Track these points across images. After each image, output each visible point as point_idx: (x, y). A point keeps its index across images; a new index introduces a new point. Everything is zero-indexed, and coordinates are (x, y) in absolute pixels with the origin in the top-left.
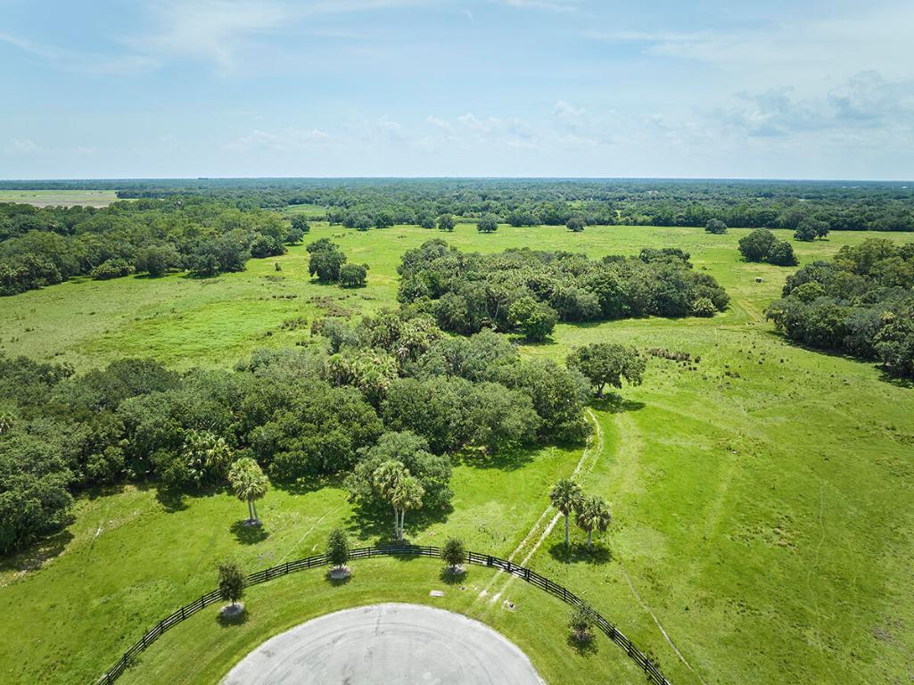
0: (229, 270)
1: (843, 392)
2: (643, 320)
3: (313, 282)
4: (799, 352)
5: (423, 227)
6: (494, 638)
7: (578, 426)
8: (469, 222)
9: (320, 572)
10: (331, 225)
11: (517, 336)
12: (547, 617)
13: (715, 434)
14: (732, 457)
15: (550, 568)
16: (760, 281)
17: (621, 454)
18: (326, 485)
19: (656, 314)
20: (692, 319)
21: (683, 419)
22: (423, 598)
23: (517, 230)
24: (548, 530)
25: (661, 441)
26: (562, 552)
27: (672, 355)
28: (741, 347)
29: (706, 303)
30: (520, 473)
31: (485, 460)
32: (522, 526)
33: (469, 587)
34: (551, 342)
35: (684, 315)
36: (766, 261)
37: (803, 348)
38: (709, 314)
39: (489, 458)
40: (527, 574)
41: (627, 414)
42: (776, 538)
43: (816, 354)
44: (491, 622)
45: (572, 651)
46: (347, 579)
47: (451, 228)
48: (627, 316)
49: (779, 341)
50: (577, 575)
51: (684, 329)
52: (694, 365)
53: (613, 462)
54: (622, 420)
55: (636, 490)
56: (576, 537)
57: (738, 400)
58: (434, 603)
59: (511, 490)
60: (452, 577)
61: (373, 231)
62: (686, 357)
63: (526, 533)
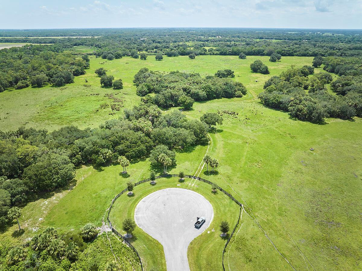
0: (68, 83)
1: (278, 123)
2: (220, 99)
3: (102, 87)
4: (267, 109)
5: (134, 57)
6: (195, 193)
7: (206, 139)
8: (151, 55)
9: (148, 183)
10: (96, 57)
11: (181, 108)
12: (206, 188)
13: (243, 138)
14: (247, 145)
15: (204, 177)
16: (257, 81)
17: (218, 146)
18: (140, 161)
19: (224, 97)
20: (236, 98)
21: (234, 134)
22: (176, 186)
23: (170, 58)
24: (202, 168)
25: (228, 141)
26: (207, 173)
27: (230, 113)
28: (251, 109)
29: (239, 93)
30: (192, 153)
31: (181, 150)
32: (195, 167)
33: (186, 183)
34: (192, 109)
35: (232, 97)
36: (259, 72)
37: (268, 108)
38: (240, 96)
39: (182, 150)
40: (200, 179)
41: (218, 133)
42: (258, 166)
43: (272, 110)
44: (193, 190)
45: (213, 194)
46: (155, 184)
47: (145, 59)
48: (215, 98)
49: (262, 105)
50: (211, 178)
51: (233, 102)
52: (236, 116)
53: (216, 148)
54: (217, 135)
55: (223, 156)
56: (210, 169)
57: (249, 127)
58: (178, 187)
59: (191, 158)
60: (181, 181)
61: (115, 61)
62: (234, 113)
63: (197, 169)
